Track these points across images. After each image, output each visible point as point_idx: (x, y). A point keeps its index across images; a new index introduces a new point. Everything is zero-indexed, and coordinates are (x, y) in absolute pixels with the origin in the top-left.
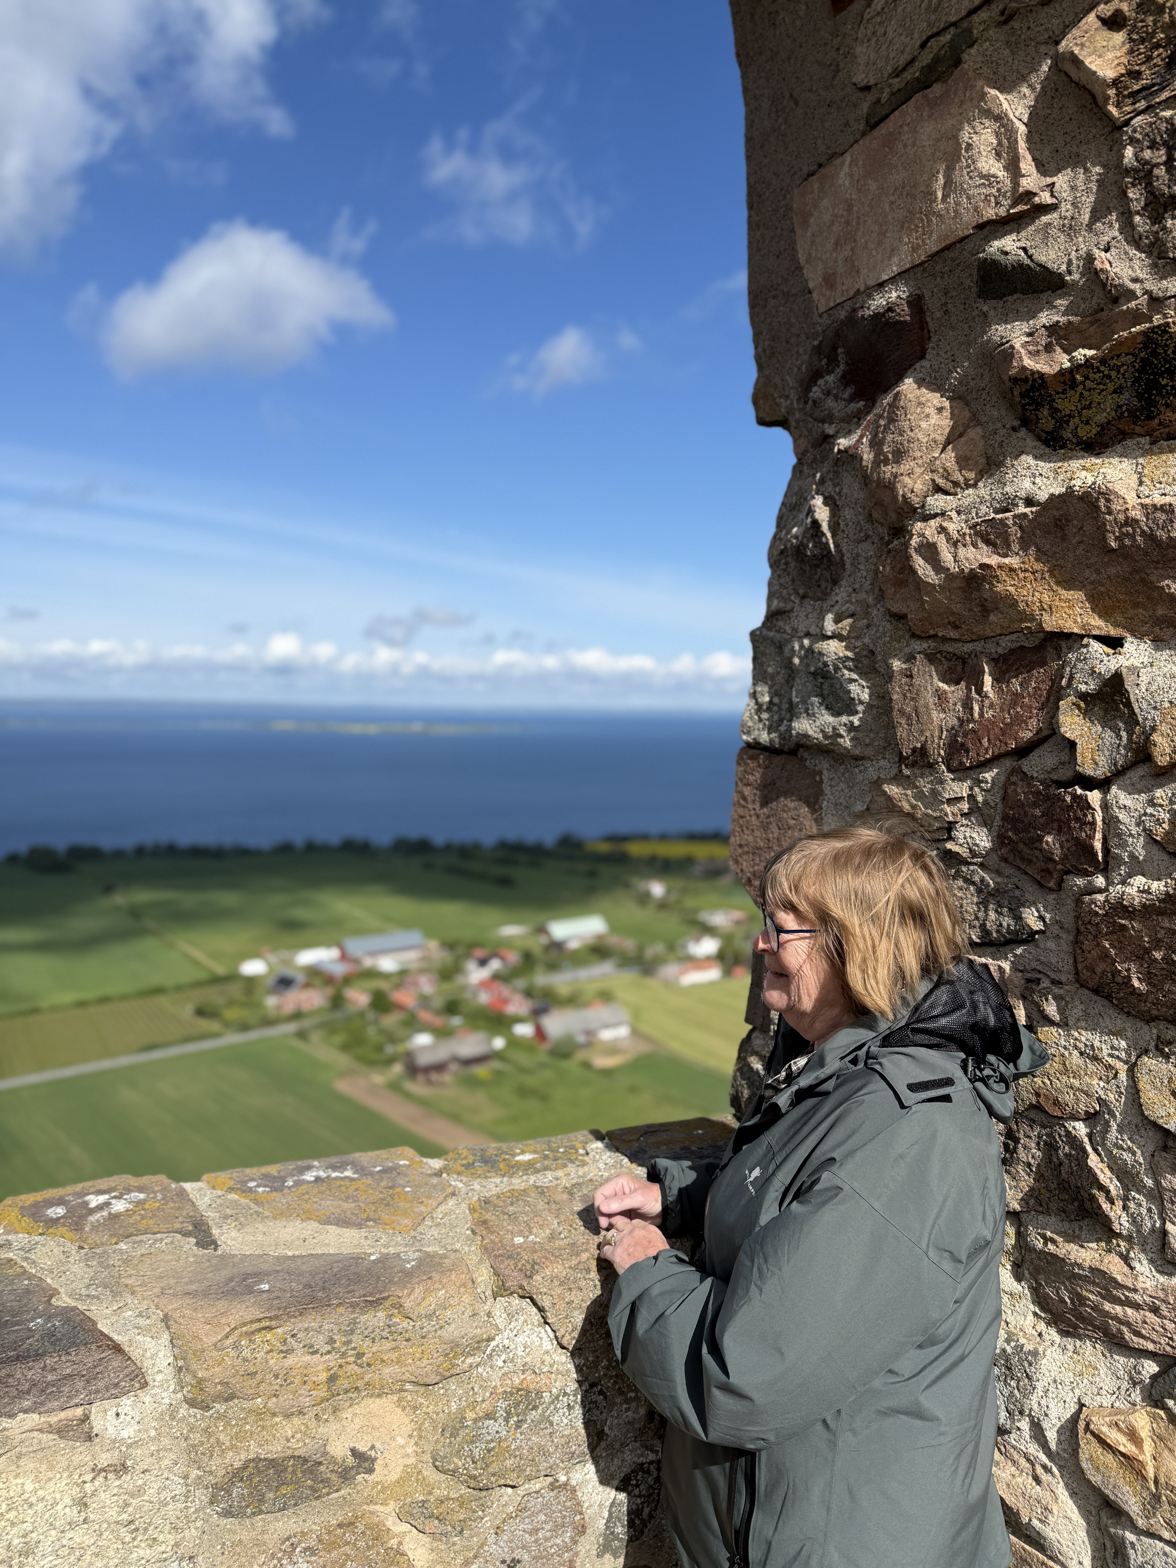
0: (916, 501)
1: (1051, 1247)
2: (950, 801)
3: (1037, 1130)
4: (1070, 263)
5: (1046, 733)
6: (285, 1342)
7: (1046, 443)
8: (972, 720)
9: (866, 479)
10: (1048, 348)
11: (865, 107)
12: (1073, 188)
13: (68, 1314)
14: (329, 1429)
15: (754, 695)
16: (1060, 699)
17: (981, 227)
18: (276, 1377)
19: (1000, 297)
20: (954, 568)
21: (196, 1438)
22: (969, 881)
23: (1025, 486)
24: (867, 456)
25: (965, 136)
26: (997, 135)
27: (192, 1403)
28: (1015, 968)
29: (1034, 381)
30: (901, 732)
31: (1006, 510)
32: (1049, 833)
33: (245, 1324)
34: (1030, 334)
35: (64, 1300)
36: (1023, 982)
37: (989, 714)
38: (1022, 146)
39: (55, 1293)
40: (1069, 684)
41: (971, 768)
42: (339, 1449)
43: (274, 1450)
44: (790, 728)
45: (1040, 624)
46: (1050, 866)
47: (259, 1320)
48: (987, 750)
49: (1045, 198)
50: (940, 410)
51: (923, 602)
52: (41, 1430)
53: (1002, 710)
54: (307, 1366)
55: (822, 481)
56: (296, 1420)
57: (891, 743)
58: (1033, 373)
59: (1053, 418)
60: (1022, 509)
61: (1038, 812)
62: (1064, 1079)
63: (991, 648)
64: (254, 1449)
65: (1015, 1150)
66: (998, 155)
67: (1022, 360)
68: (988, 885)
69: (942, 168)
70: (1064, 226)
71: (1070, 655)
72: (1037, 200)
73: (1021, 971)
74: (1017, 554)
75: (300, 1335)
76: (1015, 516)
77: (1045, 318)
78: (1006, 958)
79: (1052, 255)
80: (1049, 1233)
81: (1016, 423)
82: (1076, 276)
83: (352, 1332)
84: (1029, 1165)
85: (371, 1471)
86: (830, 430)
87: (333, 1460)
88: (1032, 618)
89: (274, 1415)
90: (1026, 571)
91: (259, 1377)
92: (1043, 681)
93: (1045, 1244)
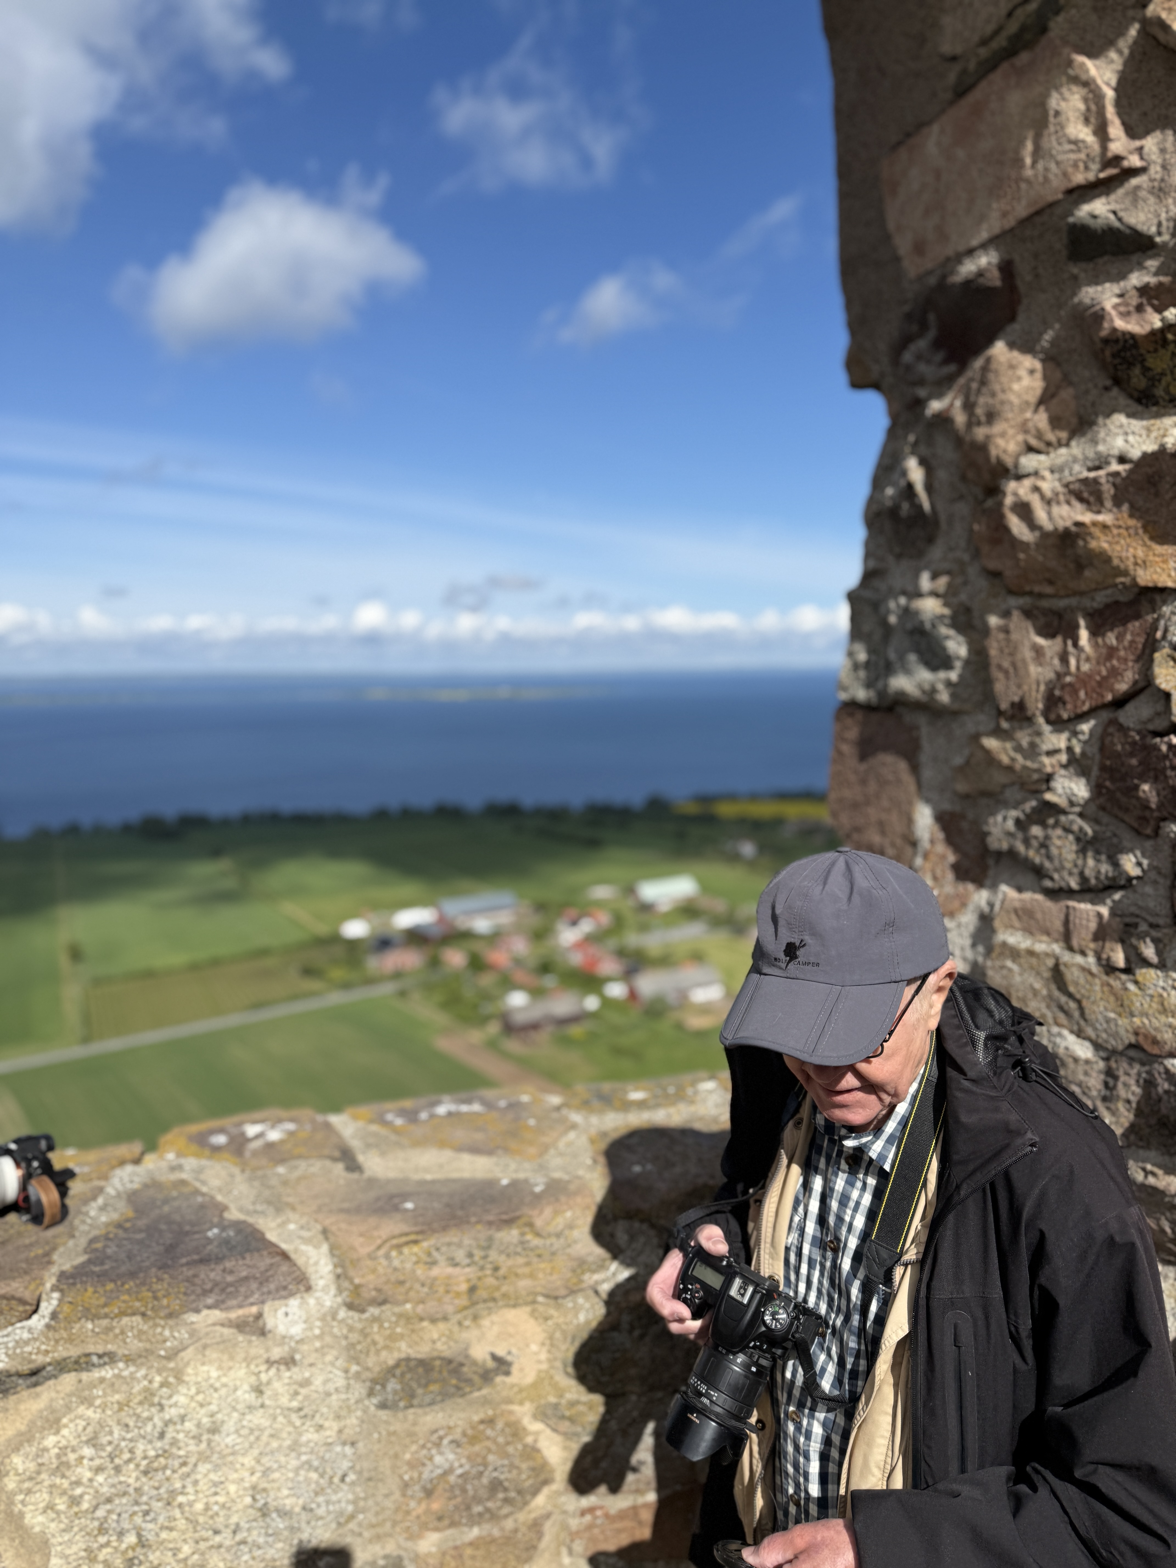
0: (1009, 461)
1: (1151, 1180)
2: (1050, 753)
3: (1137, 1067)
4: (1159, 224)
5: (1141, 684)
6: (429, 1254)
7: (1139, 401)
8: (1068, 673)
9: (959, 441)
10: (1139, 309)
11: (952, 77)
12: (1163, 151)
13: (239, 1226)
14: (470, 1335)
15: (851, 654)
16: (1154, 650)
17: (1070, 192)
18: (423, 1285)
19: (1090, 259)
20: (1048, 526)
21: (354, 1337)
22: (1067, 830)
23: (1118, 444)
24: (960, 418)
25: (1054, 102)
26: (1086, 100)
27: (350, 1306)
28: (1113, 913)
29: (1126, 341)
30: (999, 687)
31: (1098, 468)
32: (1146, 782)
33: (394, 1237)
34: (1121, 296)
35: (234, 1214)
36: (1121, 926)
37: (1085, 667)
38: (1110, 111)
39: (225, 1208)
40: (1164, 637)
41: (1070, 720)
42: (480, 1352)
43: (423, 1351)
44: (886, 686)
45: (1134, 579)
46: (1147, 814)
47: (407, 1234)
48: (1084, 703)
49: (1135, 161)
50: (1032, 372)
51: (1018, 560)
52: (223, 1325)
53: (1098, 663)
54: (449, 1277)
55: (915, 444)
56: (442, 1326)
57: (988, 697)
58: (1124, 333)
59: (1144, 376)
60: (1115, 467)
61: (1134, 762)
62: (1163, 1019)
63: (1087, 603)
64: (404, 1349)
65: (1115, 1087)
66: (1087, 121)
67: (1112, 320)
68: (1086, 834)
69: (1030, 135)
70: (1153, 187)
71: (1164, 609)
72: (1126, 164)
73: (1120, 916)
74: (1110, 511)
75: (444, 1249)
76: (1109, 475)
77: (1136, 279)
78: (1104, 904)
79: (1142, 217)
80: (1149, 1167)
81: (1108, 382)
82: (1166, 237)
83: (489, 1247)
84: (1128, 1102)
85: (508, 1373)
86: (922, 393)
87: (474, 1363)
88: (1125, 573)
89: (421, 1319)
90: (1119, 527)
91: (408, 1285)
92: (1138, 635)
93: (1146, 1177)
